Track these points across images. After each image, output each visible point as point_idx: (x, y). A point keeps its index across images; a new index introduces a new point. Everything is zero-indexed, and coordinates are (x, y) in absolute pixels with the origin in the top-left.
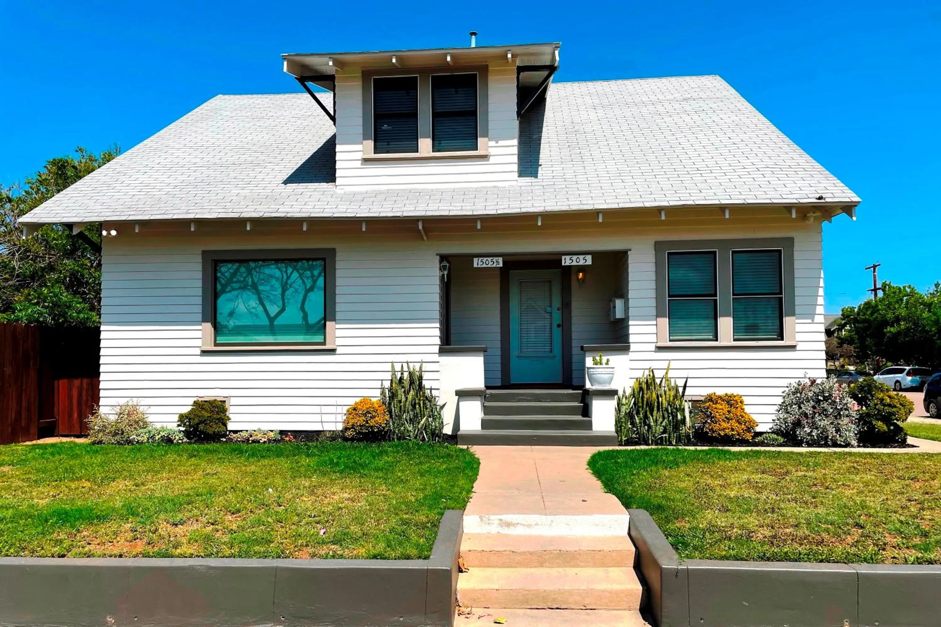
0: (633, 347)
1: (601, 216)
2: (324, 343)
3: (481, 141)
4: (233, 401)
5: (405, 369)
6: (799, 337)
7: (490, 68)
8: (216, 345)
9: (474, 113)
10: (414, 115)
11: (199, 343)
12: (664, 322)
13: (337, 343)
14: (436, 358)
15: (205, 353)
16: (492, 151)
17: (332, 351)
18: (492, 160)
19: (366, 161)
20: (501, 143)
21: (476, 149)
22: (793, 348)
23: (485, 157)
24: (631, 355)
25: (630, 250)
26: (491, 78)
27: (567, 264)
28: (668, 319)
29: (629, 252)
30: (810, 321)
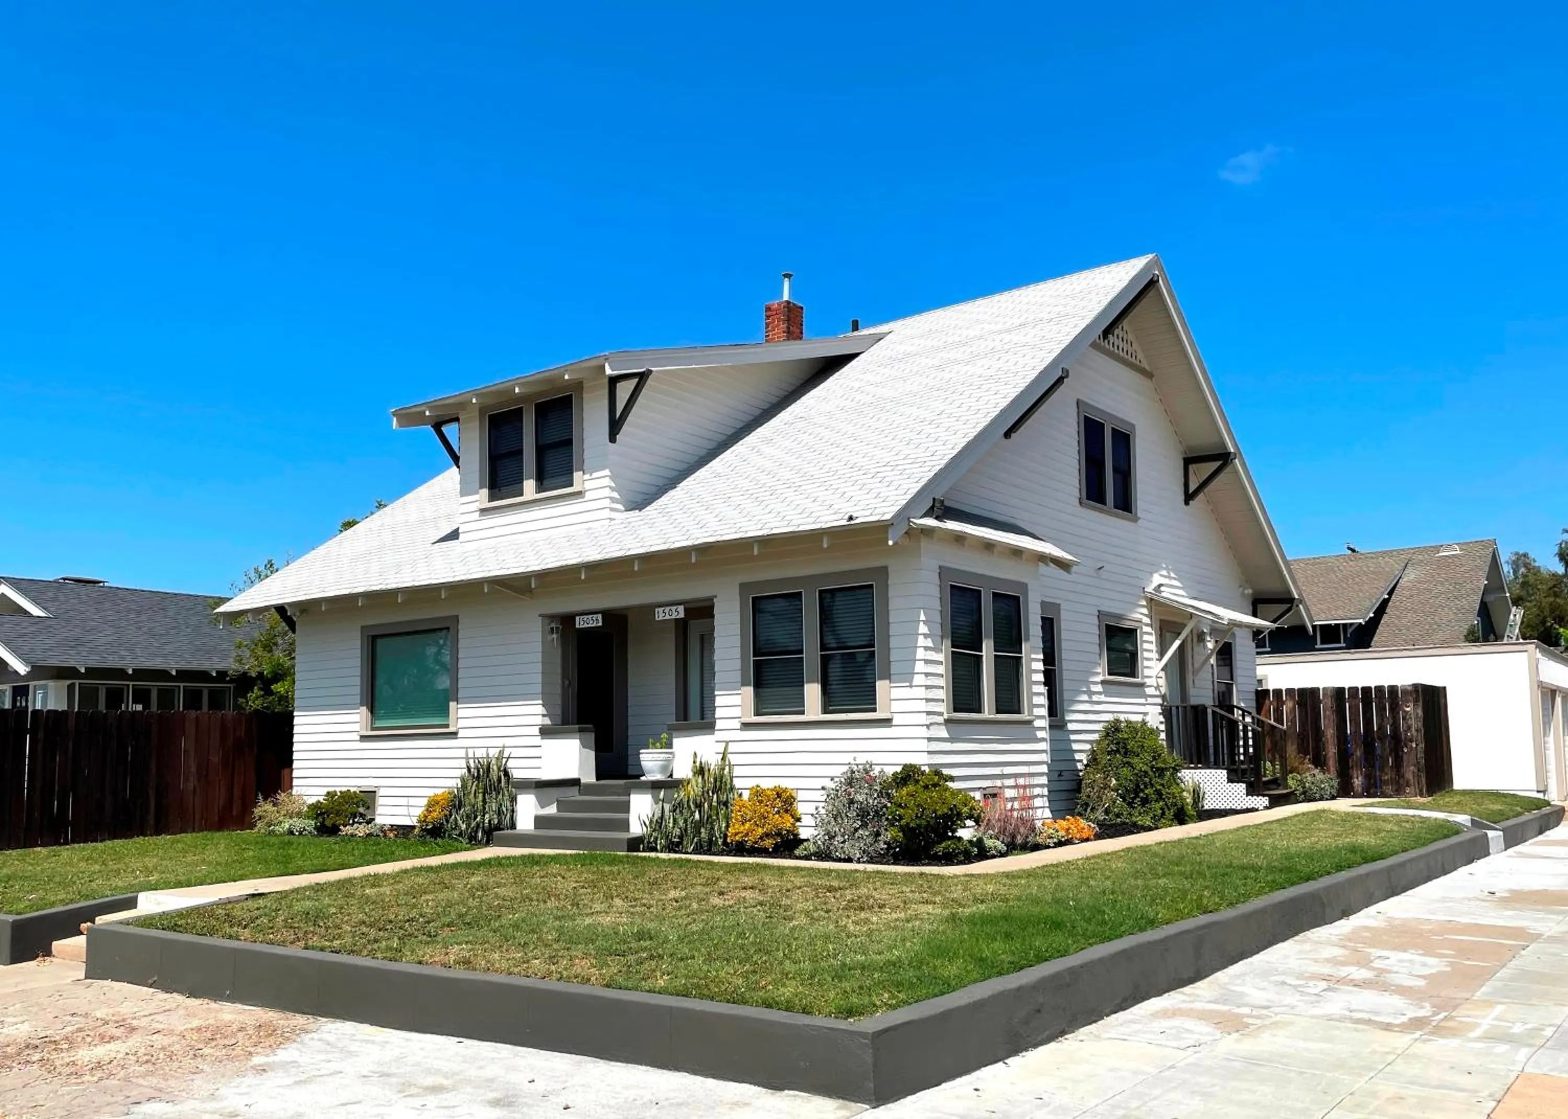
0: (719, 724)
1: (636, 563)
2: (447, 726)
3: (577, 475)
4: (382, 792)
5: (471, 755)
6: (895, 706)
7: (585, 385)
8: (373, 729)
9: (569, 442)
10: (520, 452)
11: (356, 727)
12: (749, 690)
13: (459, 726)
14: (538, 740)
15: (364, 738)
16: (588, 485)
17: (454, 735)
18: (588, 495)
19: (483, 511)
20: (595, 475)
21: (571, 485)
22: (887, 722)
23: (580, 494)
24: (718, 735)
25: (716, 596)
26: (585, 396)
27: (661, 618)
28: (752, 688)
29: (715, 600)
30: (908, 684)
